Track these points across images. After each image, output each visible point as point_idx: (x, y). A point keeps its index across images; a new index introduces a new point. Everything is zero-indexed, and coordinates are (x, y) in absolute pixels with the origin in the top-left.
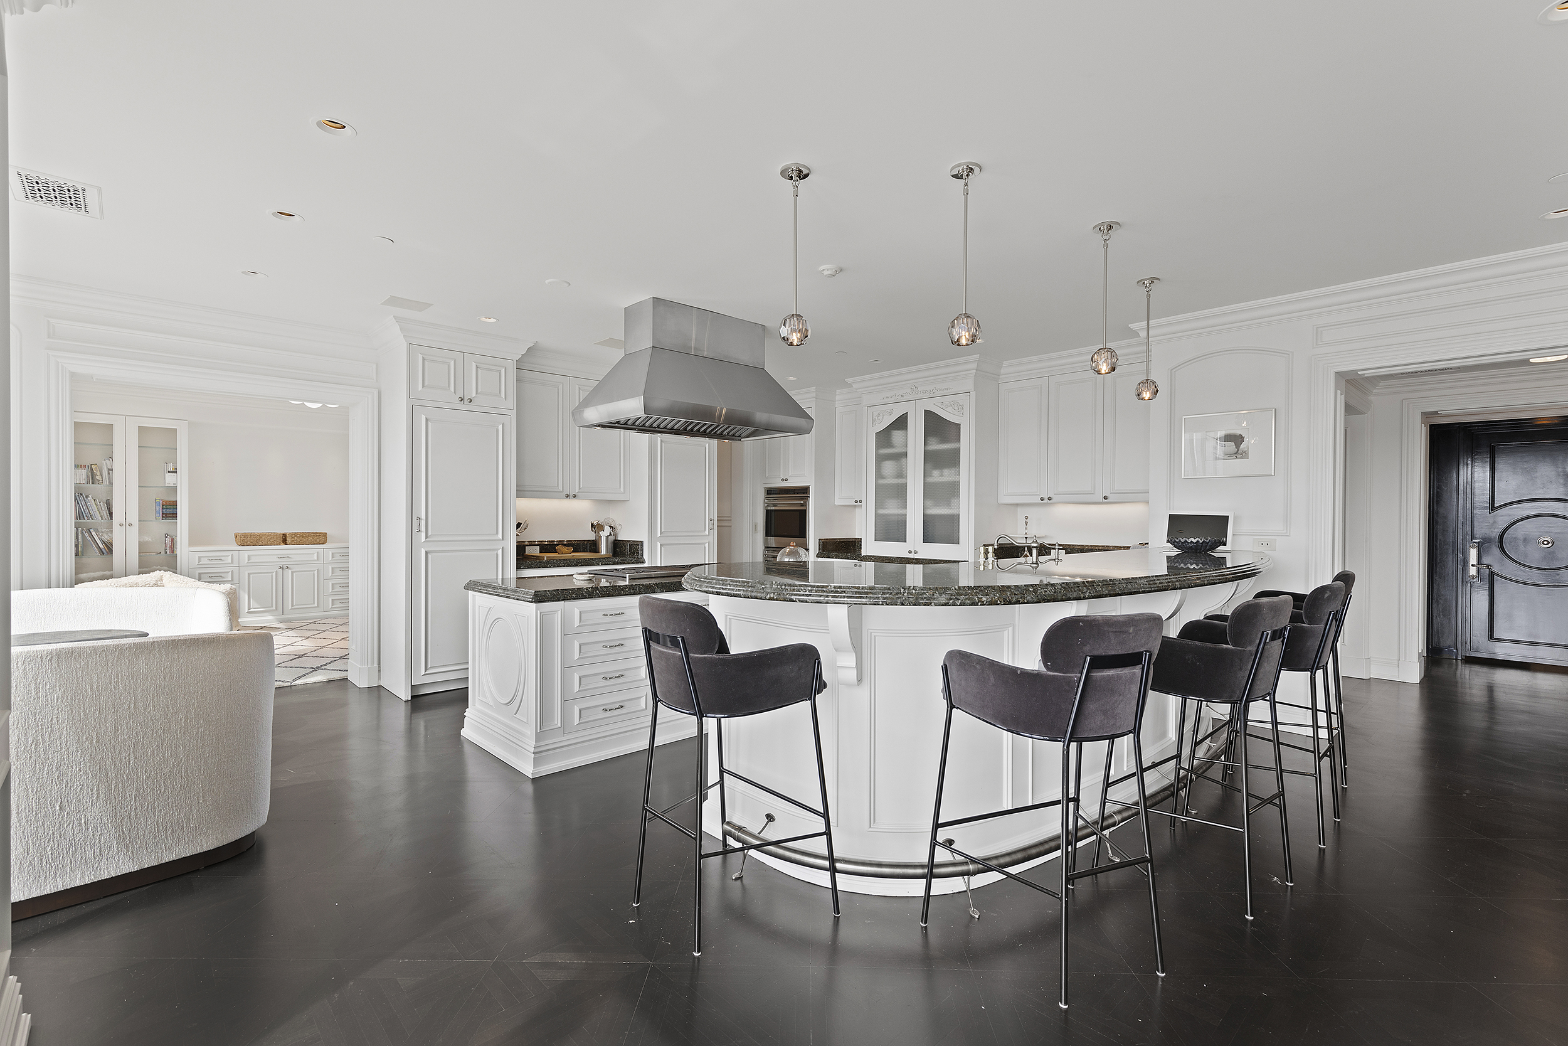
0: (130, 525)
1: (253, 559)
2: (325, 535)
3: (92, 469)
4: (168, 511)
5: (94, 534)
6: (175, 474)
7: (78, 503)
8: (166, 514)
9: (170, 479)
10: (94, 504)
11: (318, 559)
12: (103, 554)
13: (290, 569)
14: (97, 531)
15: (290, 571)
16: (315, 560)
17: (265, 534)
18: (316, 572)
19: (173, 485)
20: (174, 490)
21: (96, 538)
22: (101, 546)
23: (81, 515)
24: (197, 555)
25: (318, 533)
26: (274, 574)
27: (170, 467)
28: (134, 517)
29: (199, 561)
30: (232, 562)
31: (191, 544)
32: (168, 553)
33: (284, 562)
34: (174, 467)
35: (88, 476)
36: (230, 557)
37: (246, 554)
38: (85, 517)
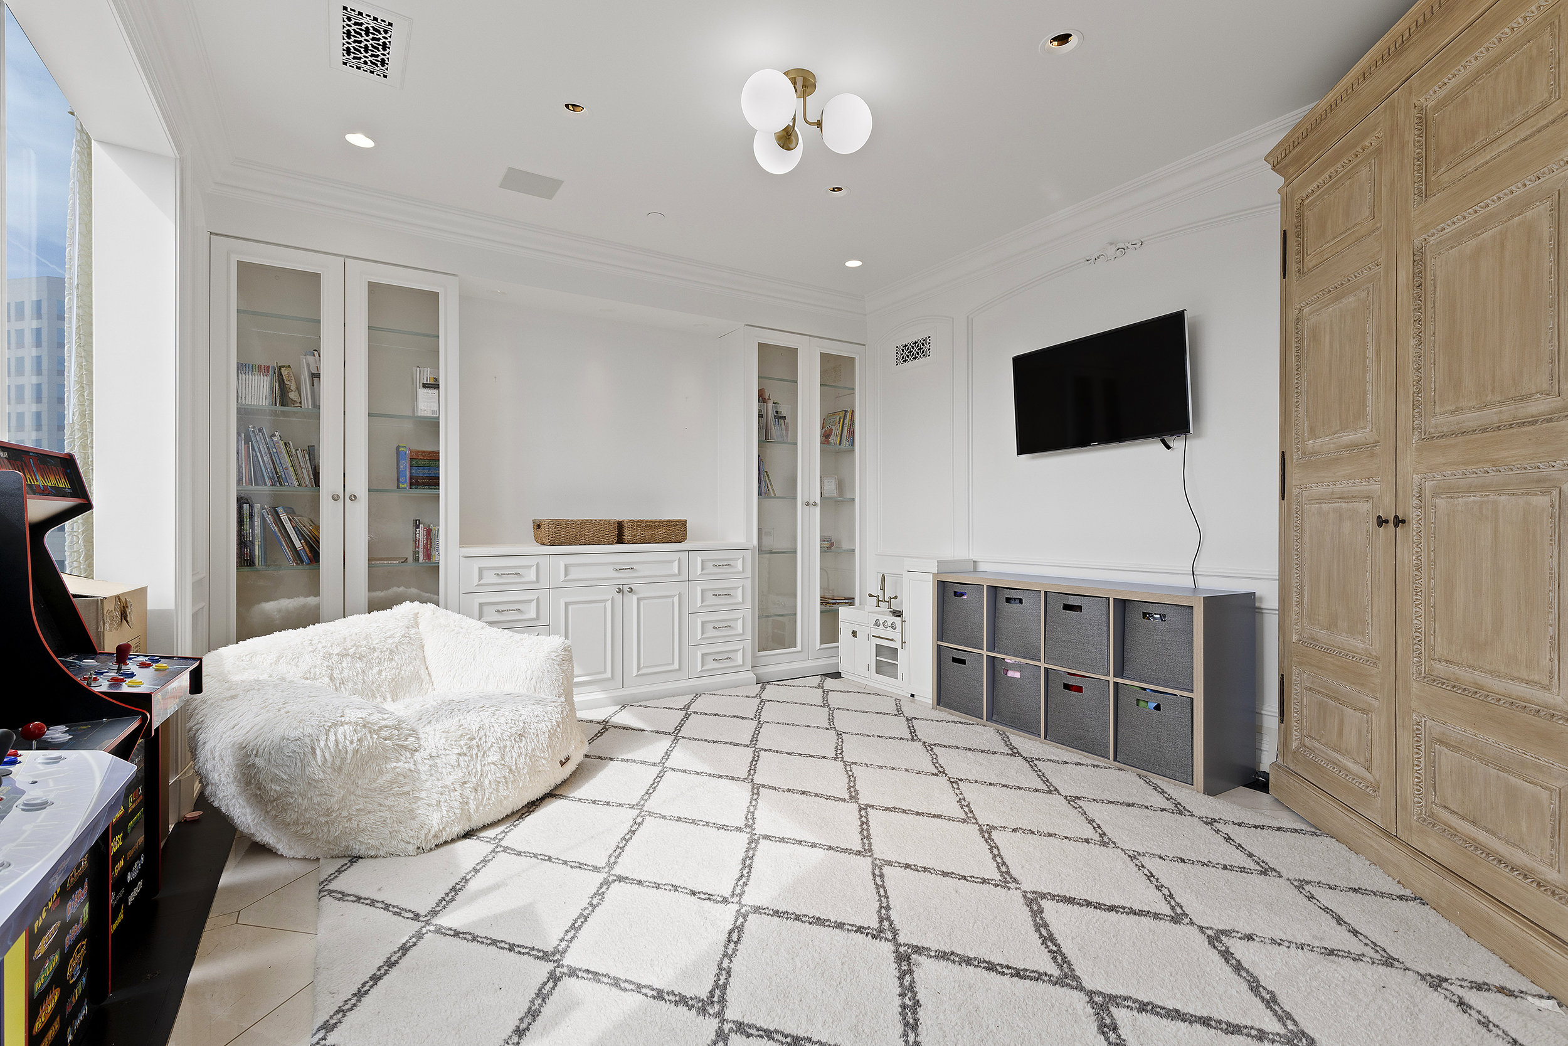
0: (353, 498)
1: (574, 574)
2: (683, 524)
3: (280, 374)
4: (421, 472)
5: (284, 517)
6: (436, 391)
7: (253, 449)
8: (417, 478)
9: (426, 403)
10: (285, 453)
11: (679, 574)
12: (302, 562)
13: (635, 593)
14: (291, 512)
15: (635, 598)
16: (675, 575)
17: (590, 522)
18: (676, 599)
19: (430, 415)
20: (432, 425)
21: (288, 526)
22: (298, 544)
23: (258, 473)
24: (477, 564)
25: (673, 521)
26: (609, 604)
27: (427, 376)
28: (359, 484)
29: (480, 578)
30: (538, 580)
31: (464, 541)
32: (421, 559)
33: (625, 579)
34: (432, 376)
35: (272, 389)
36: (534, 569)
37: (562, 562)
38: (267, 481)
